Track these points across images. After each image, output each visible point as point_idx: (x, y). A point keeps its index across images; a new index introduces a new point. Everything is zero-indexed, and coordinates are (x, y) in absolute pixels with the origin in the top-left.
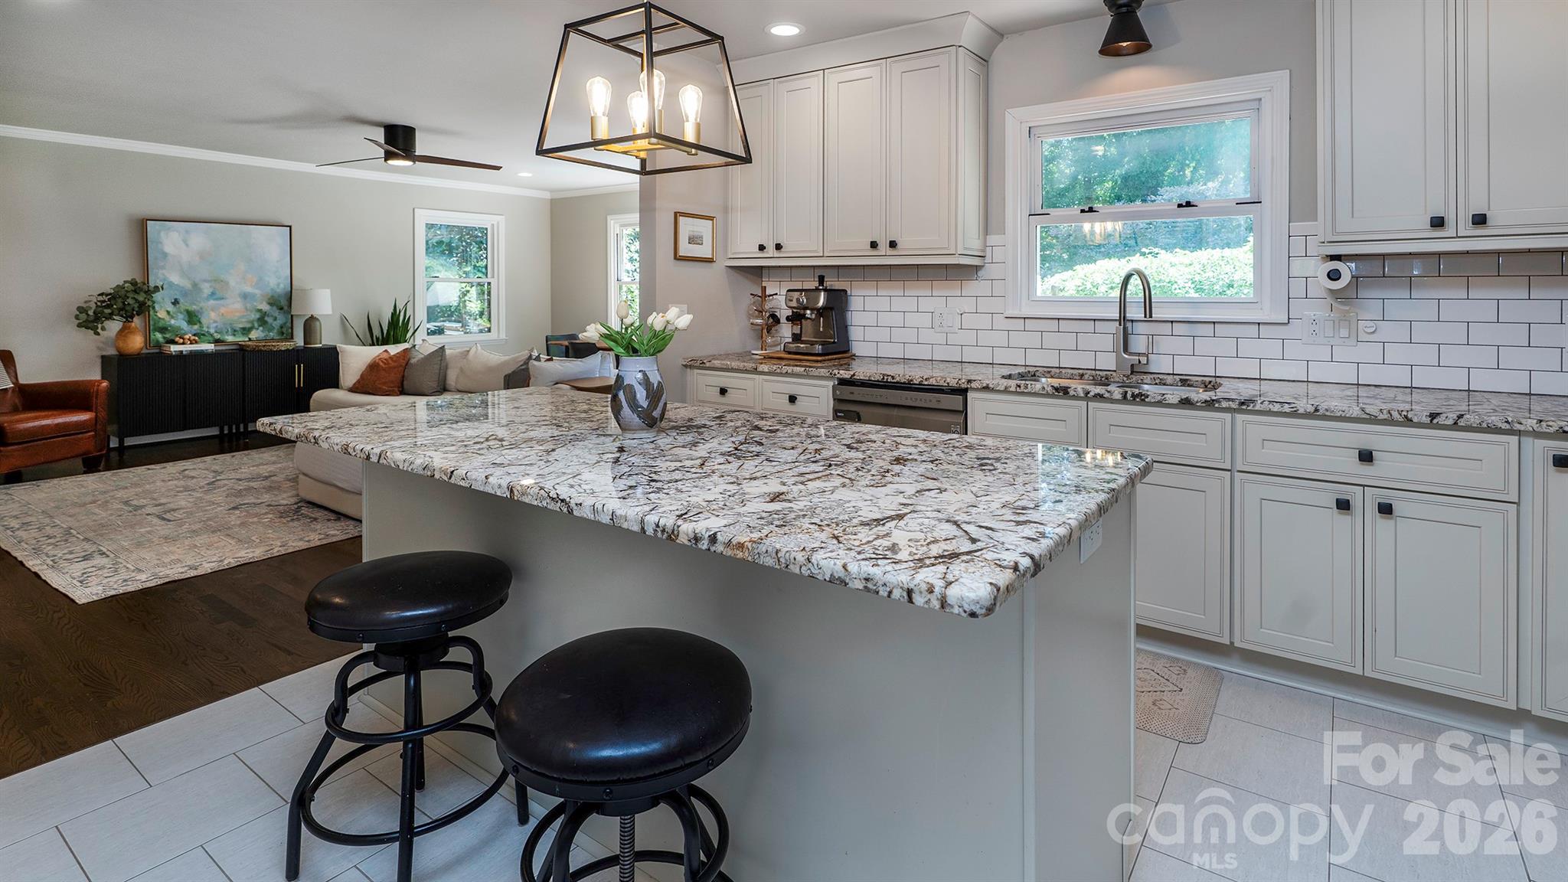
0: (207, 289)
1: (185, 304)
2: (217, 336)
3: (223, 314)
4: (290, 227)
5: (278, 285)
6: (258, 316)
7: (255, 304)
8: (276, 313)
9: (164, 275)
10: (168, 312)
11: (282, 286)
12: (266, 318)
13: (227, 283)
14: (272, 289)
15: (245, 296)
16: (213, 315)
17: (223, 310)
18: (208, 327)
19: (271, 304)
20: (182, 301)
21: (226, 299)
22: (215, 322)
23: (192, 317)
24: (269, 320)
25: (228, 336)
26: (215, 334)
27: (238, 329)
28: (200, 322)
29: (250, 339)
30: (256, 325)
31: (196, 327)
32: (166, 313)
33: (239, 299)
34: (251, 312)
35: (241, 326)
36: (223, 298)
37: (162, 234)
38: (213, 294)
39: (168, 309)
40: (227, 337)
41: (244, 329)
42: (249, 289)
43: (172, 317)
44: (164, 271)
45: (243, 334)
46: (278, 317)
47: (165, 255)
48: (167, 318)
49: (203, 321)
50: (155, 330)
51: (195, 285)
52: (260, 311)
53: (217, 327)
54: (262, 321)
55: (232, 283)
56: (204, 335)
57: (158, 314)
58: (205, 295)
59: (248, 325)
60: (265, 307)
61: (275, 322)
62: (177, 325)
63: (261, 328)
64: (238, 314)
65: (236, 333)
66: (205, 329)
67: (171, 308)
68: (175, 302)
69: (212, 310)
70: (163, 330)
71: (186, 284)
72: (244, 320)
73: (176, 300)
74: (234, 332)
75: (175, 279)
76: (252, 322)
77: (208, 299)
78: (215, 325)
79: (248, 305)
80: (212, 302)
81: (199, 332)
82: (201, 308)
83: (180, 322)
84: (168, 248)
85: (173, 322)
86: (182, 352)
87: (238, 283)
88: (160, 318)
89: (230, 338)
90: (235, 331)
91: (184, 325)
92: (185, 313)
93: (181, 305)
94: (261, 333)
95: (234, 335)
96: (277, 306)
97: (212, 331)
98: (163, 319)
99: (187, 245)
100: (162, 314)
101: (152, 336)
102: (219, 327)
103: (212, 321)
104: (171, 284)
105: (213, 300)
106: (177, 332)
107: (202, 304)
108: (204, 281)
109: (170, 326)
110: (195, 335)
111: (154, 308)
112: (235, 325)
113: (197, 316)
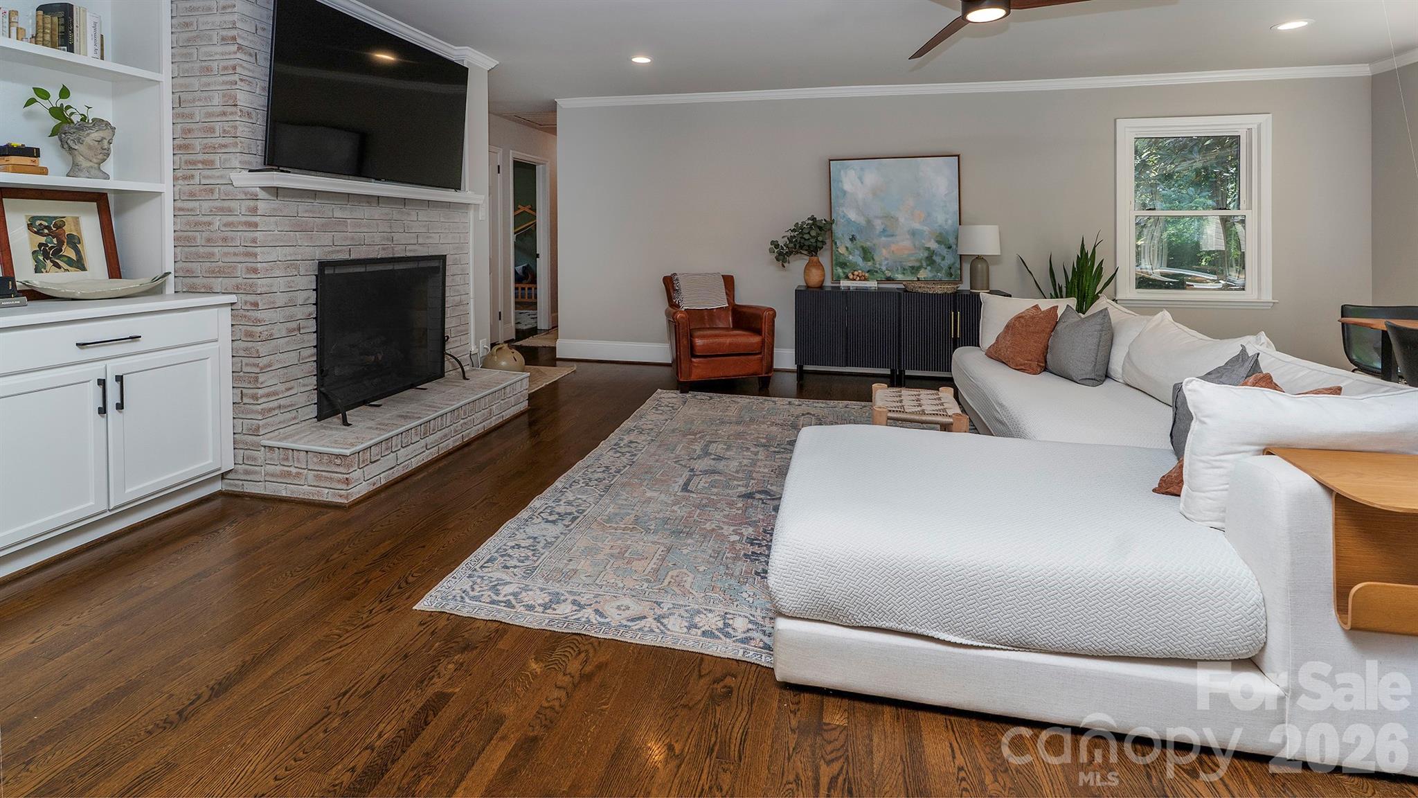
0: (878, 225)
1: (861, 241)
2: (889, 274)
3: (893, 252)
4: (958, 156)
5: (946, 221)
6: (926, 254)
7: (923, 241)
8: (944, 251)
9: (843, 212)
10: (847, 248)
11: (950, 222)
12: (934, 258)
13: (897, 220)
14: (940, 226)
15: (913, 233)
16: (884, 251)
17: (893, 247)
18: (880, 265)
19: (939, 242)
20: (858, 237)
21: (896, 236)
22: (886, 259)
23: (867, 254)
24: (937, 259)
25: (898, 274)
26: (886, 272)
27: (907, 268)
28: (873, 259)
29: (918, 278)
30: (924, 264)
31: (870, 263)
32: (845, 248)
33: (908, 237)
34: (920, 249)
35: (910, 265)
36: (893, 236)
37: (843, 173)
38: (884, 230)
39: (848, 245)
40: (896, 275)
41: (913, 268)
42: (917, 226)
43: (850, 253)
44: (844, 209)
45: (912, 273)
46: (946, 256)
47: (845, 193)
48: (846, 254)
49: (875, 257)
50: (837, 264)
51: (869, 222)
52: (928, 249)
53: (888, 263)
54: (930, 260)
55: (902, 220)
56: (877, 272)
57: (839, 250)
58: (878, 232)
59: (917, 264)
60: (933, 245)
61: (943, 262)
62: (854, 260)
63: (929, 268)
64: (906, 252)
66: (877, 266)
67: (849, 244)
68: (853, 239)
69: (884, 247)
70: (843, 265)
71: (862, 221)
72: (912, 258)
73: (853, 236)
74: (904, 271)
75: (853, 215)
76: (920, 261)
77: (880, 236)
78: (886, 262)
79: (917, 243)
80: (883, 239)
81: (872, 268)
82: (874, 245)
83: (856, 258)
84: (847, 186)
85: (851, 257)
86: (849, 288)
87: (906, 221)
88: (840, 253)
89: (900, 277)
90: (904, 269)
91: (860, 261)
92: (861, 249)
93: (857, 241)
94: (929, 273)
95: (904, 274)
96: (945, 245)
97: (884, 268)
98: (843, 255)
99: (862, 182)
100: (842, 250)
101: (834, 270)
102: (890, 264)
103: (883, 258)
104: (849, 221)
105: (885, 236)
106: (854, 267)
107: (875, 241)
108: (877, 217)
109: (849, 261)
110: (868, 271)
111: (836, 243)
112: (904, 263)
113: (870, 253)
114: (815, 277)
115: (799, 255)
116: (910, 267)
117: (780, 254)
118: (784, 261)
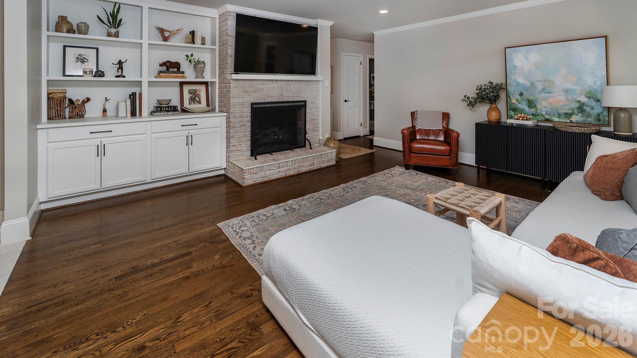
0: (540, 86)
1: (526, 95)
2: (547, 117)
3: (551, 103)
4: (606, 38)
5: (595, 82)
6: (577, 105)
7: (575, 97)
8: (594, 104)
9: (515, 78)
10: (517, 100)
11: (598, 83)
12: (585, 108)
13: (554, 82)
14: (589, 86)
15: (567, 91)
16: (544, 103)
17: (551, 100)
18: (541, 111)
19: (588, 97)
20: (525, 93)
21: (553, 93)
22: (545, 107)
23: (531, 104)
24: (588, 109)
25: (554, 117)
26: (546, 115)
27: (561, 113)
28: (536, 107)
29: (571, 121)
30: (576, 112)
31: (533, 110)
32: (516, 100)
33: (562, 93)
34: (572, 102)
35: (565, 112)
36: (551, 92)
37: (514, 55)
38: (544, 89)
40: (553, 118)
41: (566, 114)
42: (569, 86)
43: (519, 103)
44: (515, 76)
45: (566, 117)
46: (595, 107)
47: (515, 67)
48: (517, 103)
49: (537, 106)
50: (510, 109)
51: (532, 84)
52: (579, 102)
53: (547, 110)
54: (581, 108)
55: (557, 82)
56: (538, 115)
57: (512, 101)
58: (539, 90)
59: (570, 112)
60: (584, 99)
61: (592, 111)
62: (522, 107)
63: (580, 115)
64: (561, 103)
65: (560, 116)
66: (539, 111)
67: (518, 97)
68: (521, 94)
69: (544, 100)
70: (515, 110)
71: (528, 83)
72: (566, 108)
73: (521, 93)
74: (559, 115)
75: (521, 80)
76: (573, 109)
77: (540, 92)
78: (545, 109)
79: (570, 98)
80: (543, 95)
81: (535, 113)
82: (536, 98)
83: (524, 106)
84: (517, 63)
85: (520, 106)
86: (512, 124)
87: (560, 83)
88: (513, 103)
89: (556, 119)
90: (560, 114)
91: (526, 108)
92: (527, 101)
93: (524, 96)
94: (580, 118)
95: (559, 117)
96: (594, 99)
97: (544, 113)
98: (515, 104)
99: (527, 60)
100: (514, 101)
101: (509, 113)
102: (548, 111)
103: (543, 107)
104: (518, 84)
105: (544, 93)
106: (522, 111)
107: (537, 96)
108: (538, 81)
109: (518, 108)
110: (532, 115)
111: (510, 97)
112: (560, 111)
113: (534, 103)
114: (494, 116)
115: (484, 103)
116: (565, 113)
117: (471, 102)
118: (473, 106)
